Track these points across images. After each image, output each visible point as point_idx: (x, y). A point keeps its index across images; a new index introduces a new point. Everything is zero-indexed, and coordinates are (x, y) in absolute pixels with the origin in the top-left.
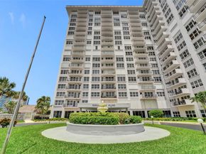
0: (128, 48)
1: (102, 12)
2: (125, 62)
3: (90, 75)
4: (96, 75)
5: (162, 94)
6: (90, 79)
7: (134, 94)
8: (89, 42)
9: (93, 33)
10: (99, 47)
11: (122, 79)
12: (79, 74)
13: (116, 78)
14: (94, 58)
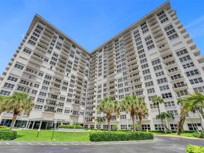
1: (65, 39)
2: (69, 87)
3: (39, 89)
4: (44, 91)
5: (82, 113)
6: (38, 93)
7: (67, 111)
8: (46, 60)
9: (52, 53)
10: (54, 68)
11: (63, 98)
12: (29, 86)
13: (59, 97)
14: (46, 76)
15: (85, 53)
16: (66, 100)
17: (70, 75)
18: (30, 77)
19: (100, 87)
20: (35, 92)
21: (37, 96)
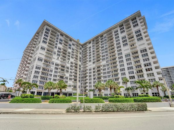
0: (72, 63)
1: (64, 36)
2: (70, 70)
3: (53, 73)
4: (56, 74)
6: (53, 76)
8: (55, 53)
9: (57, 48)
10: (59, 58)
11: (67, 78)
12: (47, 72)
13: (64, 77)
14: (56, 64)
15: (78, 44)
16: (69, 79)
17: (70, 62)
18: (47, 65)
19: (90, 70)
20: (51, 75)
21: (52, 78)
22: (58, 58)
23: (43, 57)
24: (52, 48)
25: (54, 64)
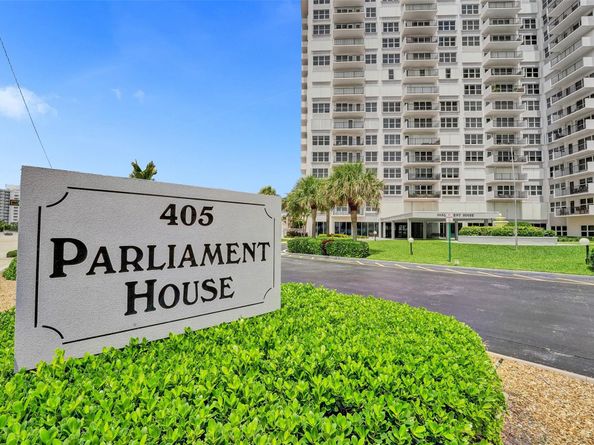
2: (462, 115)
3: (380, 147)
4: (393, 148)
5: (537, 190)
6: (380, 157)
7: (474, 190)
8: (371, 59)
9: (380, 28)
10: (399, 74)
11: (451, 155)
12: (355, 146)
13: (437, 154)
14: (385, 104)
16: (462, 157)
18: (350, 122)
20: (372, 156)
21: (380, 165)
22: (391, 72)
23: (328, 93)
24: (357, 39)
25: (380, 107)
